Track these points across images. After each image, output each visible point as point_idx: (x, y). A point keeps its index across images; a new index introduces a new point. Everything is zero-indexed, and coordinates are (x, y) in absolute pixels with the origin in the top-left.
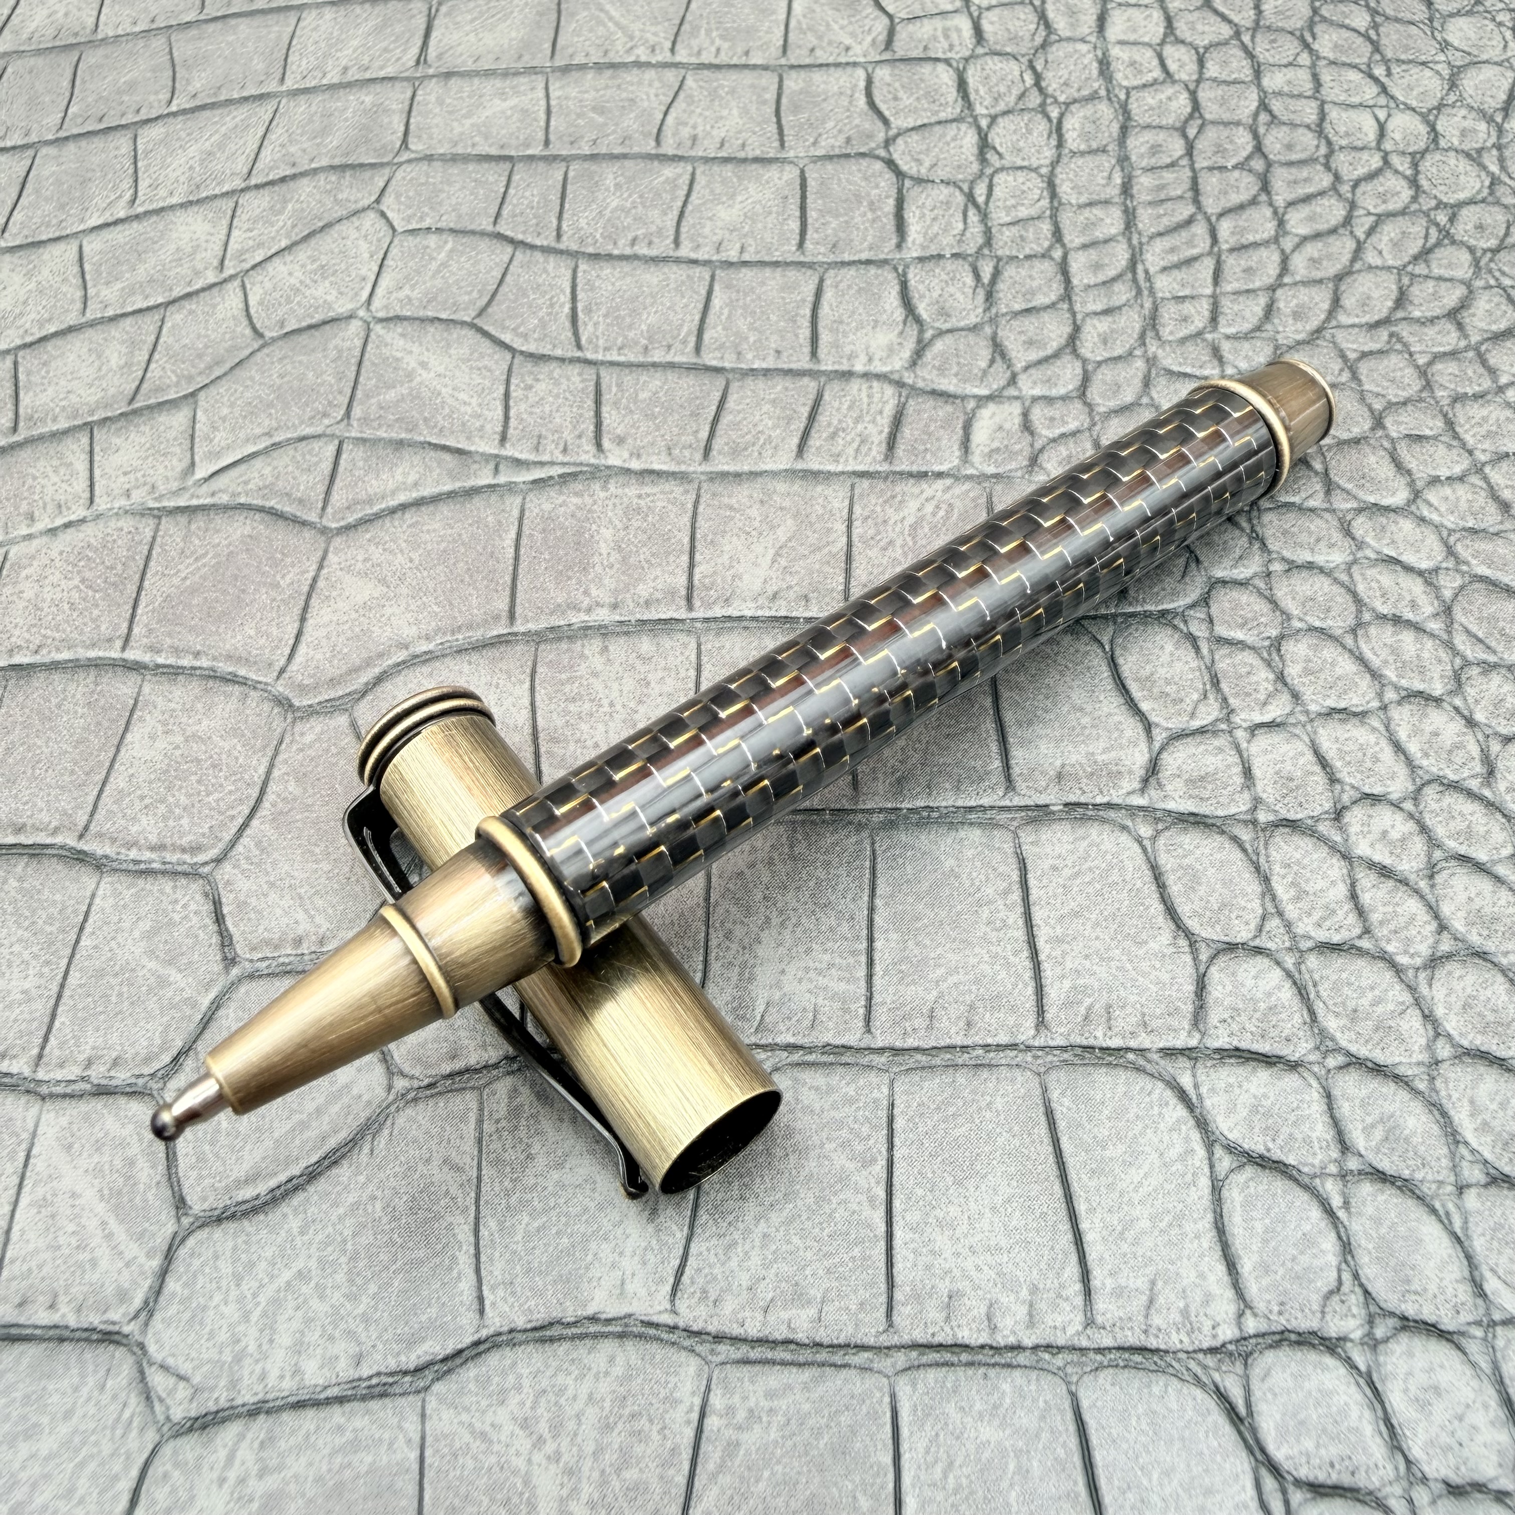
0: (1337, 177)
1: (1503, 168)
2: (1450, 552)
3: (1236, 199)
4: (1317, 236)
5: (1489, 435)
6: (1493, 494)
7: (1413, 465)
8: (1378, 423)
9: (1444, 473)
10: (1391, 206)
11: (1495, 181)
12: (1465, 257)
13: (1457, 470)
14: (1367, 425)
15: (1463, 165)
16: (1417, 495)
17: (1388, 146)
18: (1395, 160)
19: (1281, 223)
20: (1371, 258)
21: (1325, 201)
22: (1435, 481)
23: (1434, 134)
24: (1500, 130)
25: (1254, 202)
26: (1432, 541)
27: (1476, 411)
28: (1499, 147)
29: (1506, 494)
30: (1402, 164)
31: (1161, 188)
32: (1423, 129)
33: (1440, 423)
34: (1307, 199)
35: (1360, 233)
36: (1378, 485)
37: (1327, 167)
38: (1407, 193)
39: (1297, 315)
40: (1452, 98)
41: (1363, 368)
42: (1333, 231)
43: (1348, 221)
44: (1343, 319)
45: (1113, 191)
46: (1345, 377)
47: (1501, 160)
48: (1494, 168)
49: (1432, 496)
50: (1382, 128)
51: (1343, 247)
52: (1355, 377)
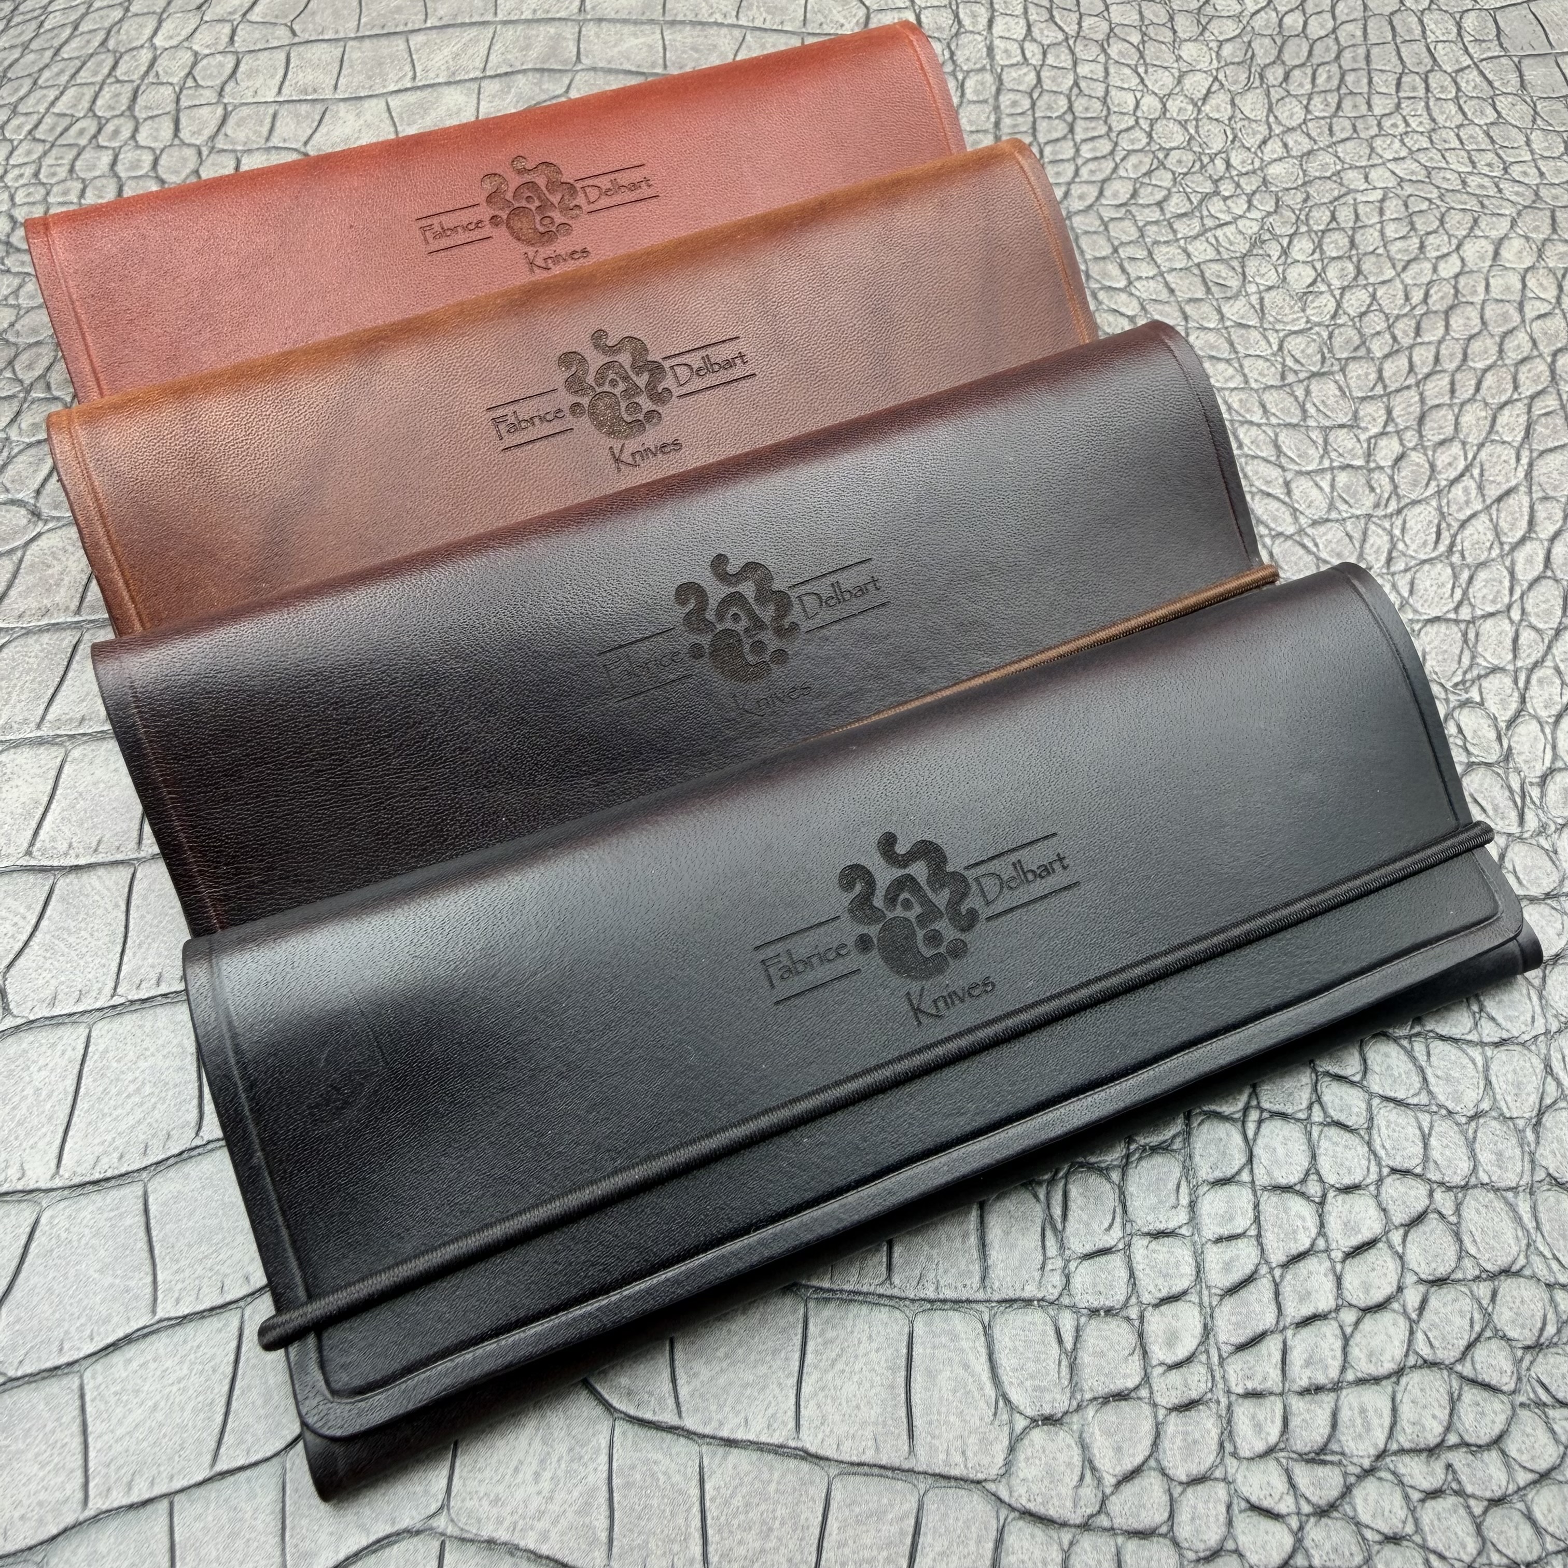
0: (1110, 128)
1: (1197, 132)
2: (1143, 308)
3: (1055, 135)
4: (1095, 159)
5: (1169, 260)
6: (1167, 284)
7: (1130, 270)
8: (1116, 250)
9: (1144, 275)
10: (1136, 147)
11: (1191, 138)
12: (1170, 176)
13: (1151, 274)
14: (1110, 250)
15: (1177, 128)
16: (1130, 283)
17: (1139, 114)
18: (1141, 121)
19: (1078, 150)
20: (1122, 172)
21: (1102, 141)
22: (1140, 278)
23: (1165, 110)
24: (1199, 111)
25: (1064, 138)
26: (1135, 303)
27: (1164, 249)
28: (1197, 120)
29: (1173, 286)
30: (1145, 125)
31: (1015, 126)
32: (1159, 106)
33: (1145, 253)
34: (1093, 139)
35: (1118, 159)
36: (1111, 278)
37: (1106, 122)
38: (1145, 140)
39: (1081, 197)
40: (1177, 90)
41: (1111, 226)
42: (1104, 157)
43: (1112, 153)
44: (1104, 201)
45: (990, 126)
46: (1102, 228)
47: (1197, 127)
48: (1192, 131)
49: (1137, 284)
50: (1138, 103)
51: (1108, 166)
52: (1106, 229)
